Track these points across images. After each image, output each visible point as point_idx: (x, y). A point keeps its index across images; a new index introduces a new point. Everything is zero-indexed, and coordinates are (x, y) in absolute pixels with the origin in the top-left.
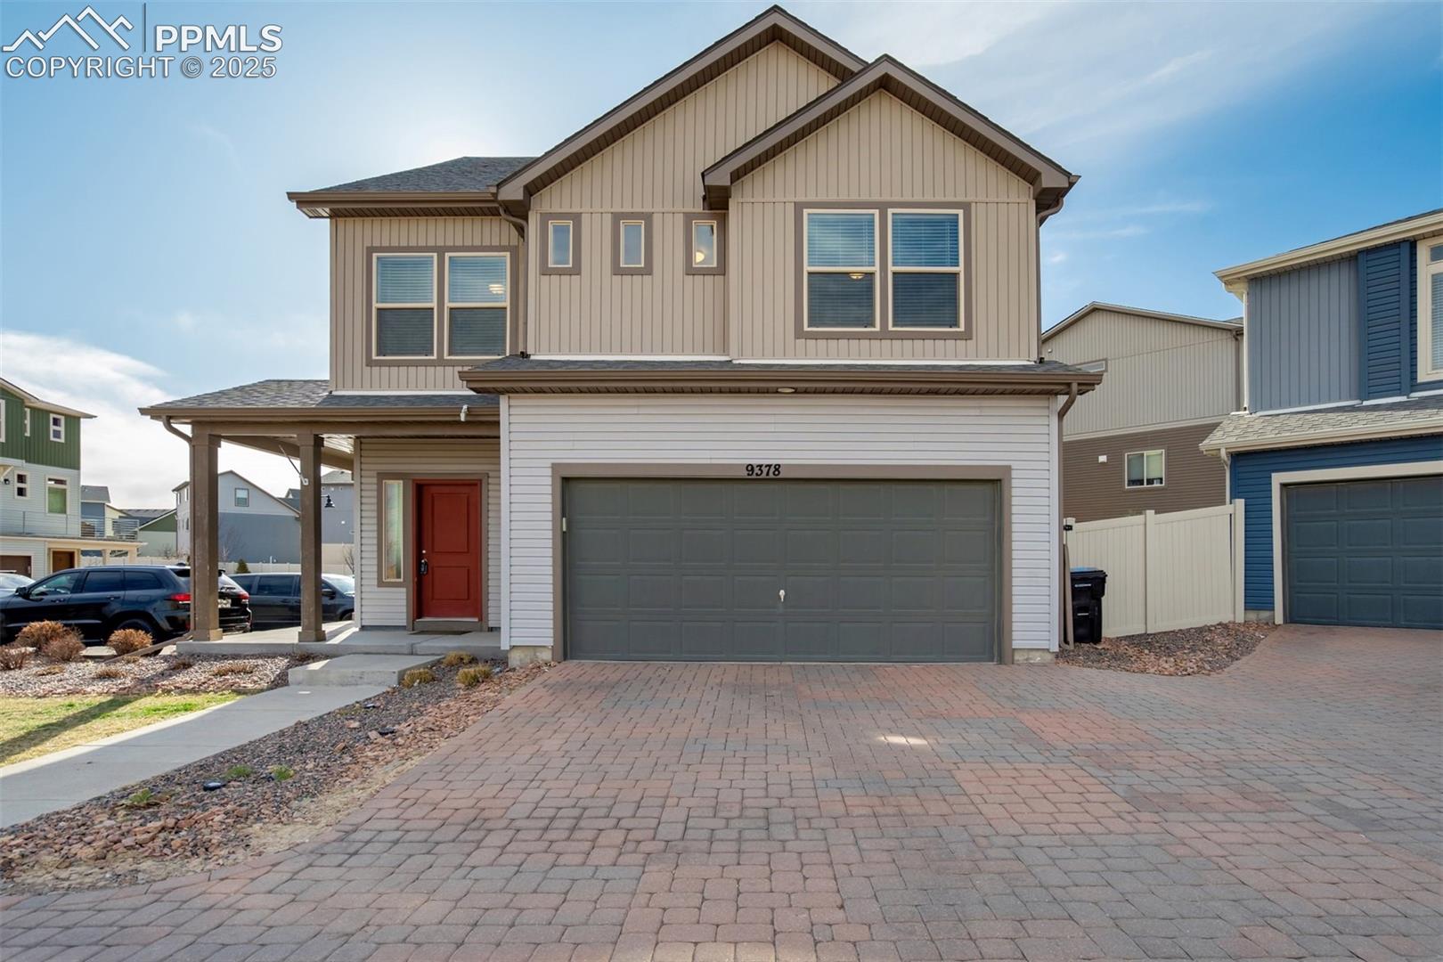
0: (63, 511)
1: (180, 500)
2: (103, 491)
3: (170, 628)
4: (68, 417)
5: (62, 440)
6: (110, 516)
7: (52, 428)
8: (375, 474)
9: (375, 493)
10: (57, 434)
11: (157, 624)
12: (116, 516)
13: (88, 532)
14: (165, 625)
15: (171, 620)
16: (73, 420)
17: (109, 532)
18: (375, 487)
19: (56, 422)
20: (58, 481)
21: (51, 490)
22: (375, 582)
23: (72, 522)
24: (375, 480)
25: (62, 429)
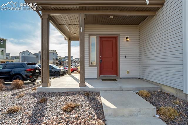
0: (3, 55)
1: (20, 55)
2: (9, 54)
3: (26, 77)
4: (4, 40)
5: (3, 44)
6: (10, 57)
7: (1, 42)
8: (88, 34)
9: (88, 40)
10: (2, 43)
11: (23, 76)
12: (11, 57)
13: (7, 58)
14: (25, 76)
15: (26, 75)
16: (5, 41)
17: (10, 59)
18: (88, 38)
19: (2, 41)
20: (2, 50)
21: (1, 52)
22: (88, 66)
23: (4, 57)
24: (88, 36)
25: (3, 42)
